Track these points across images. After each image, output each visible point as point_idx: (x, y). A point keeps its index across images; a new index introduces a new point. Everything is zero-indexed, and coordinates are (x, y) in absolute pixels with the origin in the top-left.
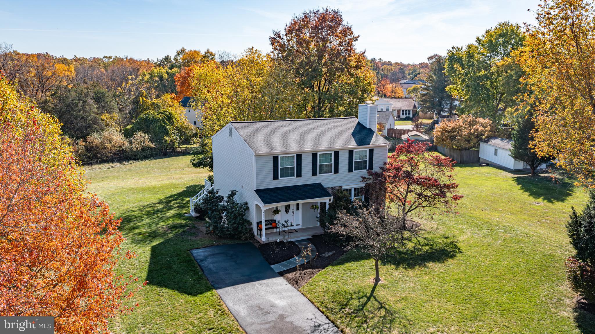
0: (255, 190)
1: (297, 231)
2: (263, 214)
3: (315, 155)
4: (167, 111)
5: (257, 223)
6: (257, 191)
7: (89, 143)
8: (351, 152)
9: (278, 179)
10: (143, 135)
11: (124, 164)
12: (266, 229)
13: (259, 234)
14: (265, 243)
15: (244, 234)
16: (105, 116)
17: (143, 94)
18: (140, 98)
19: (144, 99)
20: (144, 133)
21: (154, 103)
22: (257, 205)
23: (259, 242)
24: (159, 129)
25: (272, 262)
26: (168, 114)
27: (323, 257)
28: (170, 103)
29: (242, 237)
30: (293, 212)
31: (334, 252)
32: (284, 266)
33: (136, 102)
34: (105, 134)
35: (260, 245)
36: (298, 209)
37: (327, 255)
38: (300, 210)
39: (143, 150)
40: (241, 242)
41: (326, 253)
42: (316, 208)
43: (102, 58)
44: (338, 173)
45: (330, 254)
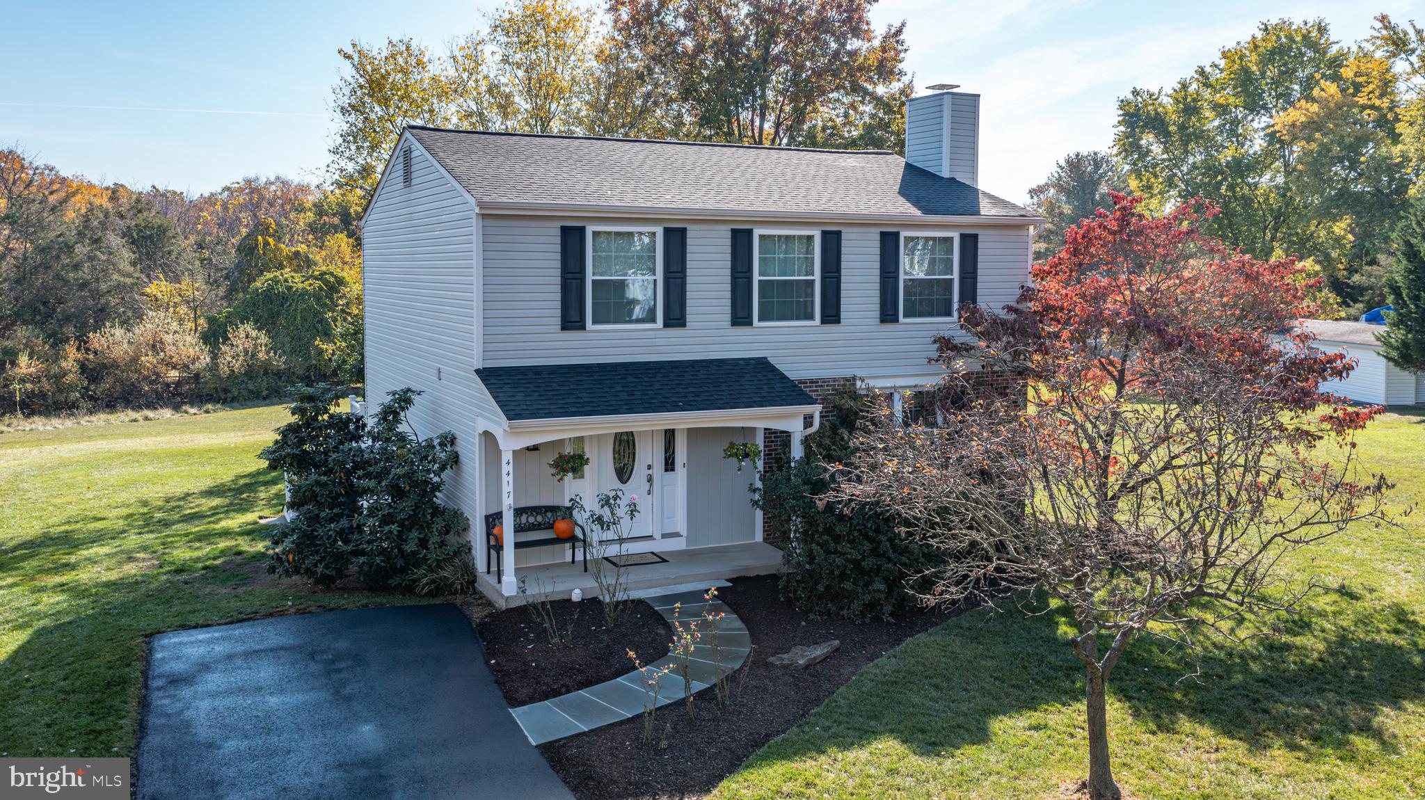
0: (478, 372)
1: (664, 561)
2: (507, 468)
3: (741, 239)
4: (331, 274)
5: (487, 517)
6: (488, 375)
7: (96, 353)
8: (889, 242)
9: (583, 328)
10: (254, 333)
11: (186, 412)
12: (518, 545)
13: (494, 568)
14: (513, 605)
15: (431, 570)
16: (159, 288)
17: (267, 229)
18: (260, 238)
19: (271, 240)
20: (259, 329)
21: (297, 254)
22: (487, 435)
23: (490, 604)
24: (304, 319)
25: (524, 692)
26: (332, 280)
27: (786, 667)
28: (347, 259)
29: (419, 580)
30: (650, 479)
31: (837, 642)
32: (584, 710)
33: (247, 249)
34: (144, 331)
35: (490, 615)
36: (670, 465)
37: (803, 655)
38: (681, 472)
39: (250, 373)
40: (413, 602)
41: (797, 650)
42: (747, 455)
43: (219, 190)
44: (838, 322)
45: (819, 651)
